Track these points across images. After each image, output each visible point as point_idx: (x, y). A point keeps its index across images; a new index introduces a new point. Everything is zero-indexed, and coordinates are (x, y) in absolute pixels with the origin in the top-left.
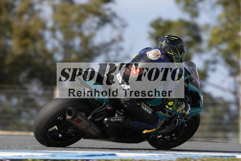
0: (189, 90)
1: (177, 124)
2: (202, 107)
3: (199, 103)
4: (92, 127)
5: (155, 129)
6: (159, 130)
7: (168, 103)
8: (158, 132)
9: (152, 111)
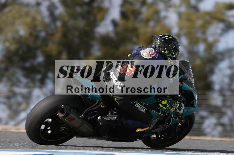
0: (183, 90)
1: (170, 123)
2: (196, 107)
3: (193, 103)
4: (84, 125)
5: (148, 128)
6: (153, 129)
7: (162, 102)
8: (152, 131)
9: (145, 110)
